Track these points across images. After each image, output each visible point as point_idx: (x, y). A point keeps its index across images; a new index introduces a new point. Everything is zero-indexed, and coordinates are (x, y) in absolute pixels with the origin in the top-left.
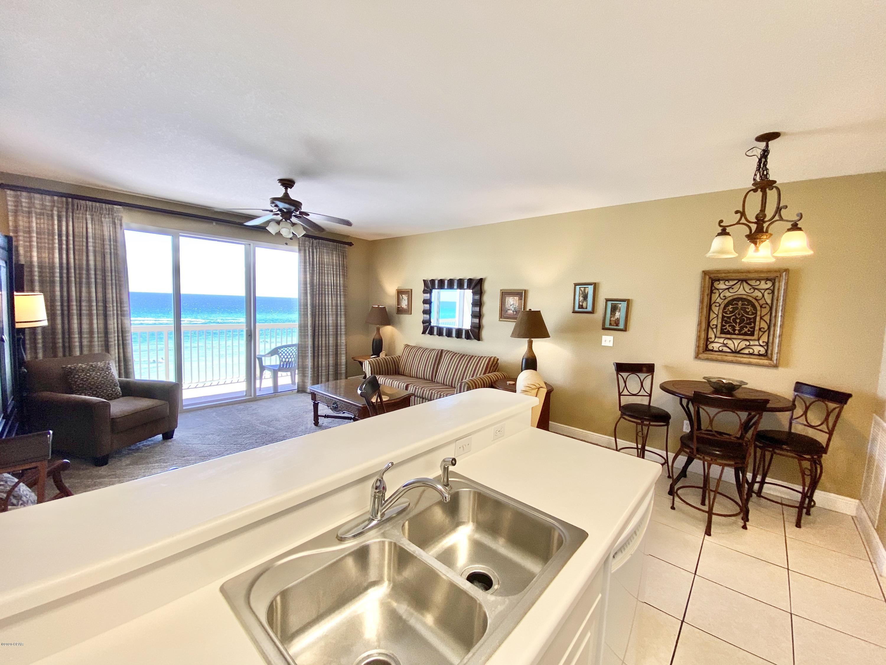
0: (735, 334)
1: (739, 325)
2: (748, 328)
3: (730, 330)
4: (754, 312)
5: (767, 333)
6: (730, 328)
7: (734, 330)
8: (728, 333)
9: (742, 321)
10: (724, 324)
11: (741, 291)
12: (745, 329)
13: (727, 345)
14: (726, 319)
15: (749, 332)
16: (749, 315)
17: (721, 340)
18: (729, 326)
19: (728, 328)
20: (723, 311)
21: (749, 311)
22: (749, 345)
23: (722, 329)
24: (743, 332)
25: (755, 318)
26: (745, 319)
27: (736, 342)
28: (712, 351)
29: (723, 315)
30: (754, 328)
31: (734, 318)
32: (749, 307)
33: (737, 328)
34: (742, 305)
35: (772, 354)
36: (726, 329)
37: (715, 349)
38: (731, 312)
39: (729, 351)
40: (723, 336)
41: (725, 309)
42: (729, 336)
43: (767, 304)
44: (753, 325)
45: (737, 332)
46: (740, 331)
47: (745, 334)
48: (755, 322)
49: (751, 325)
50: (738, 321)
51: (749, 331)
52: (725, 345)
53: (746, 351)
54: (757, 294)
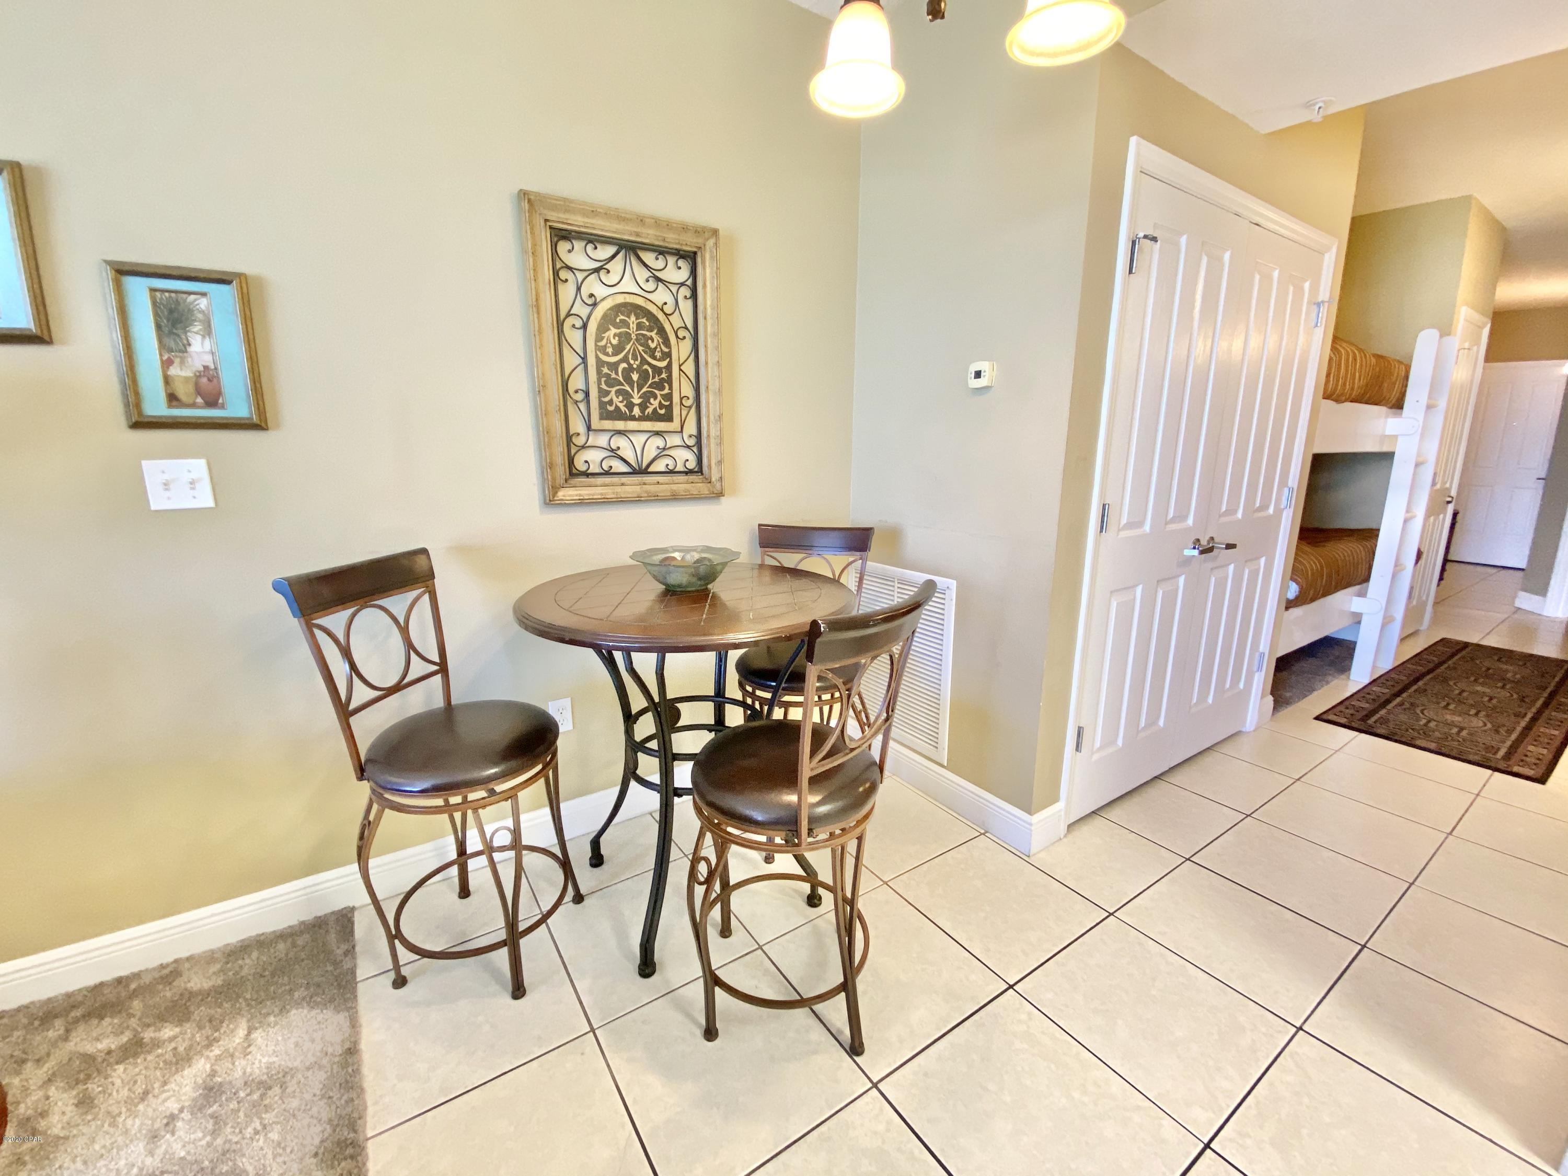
0: (633, 418)
1: (638, 392)
2: (659, 398)
3: (621, 406)
4: (666, 350)
5: (693, 410)
6: (621, 398)
7: (630, 406)
8: (617, 415)
9: (644, 376)
10: (604, 386)
11: (628, 285)
12: (652, 400)
13: (618, 452)
14: (605, 370)
15: (662, 412)
16: (654, 358)
17: (602, 440)
18: (618, 393)
19: (615, 399)
20: (596, 345)
21: (656, 348)
22: (664, 449)
23: (602, 405)
24: (650, 410)
25: (669, 367)
26: (650, 370)
27: (638, 440)
28: (586, 474)
29: (598, 358)
30: (669, 397)
31: (624, 369)
32: (653, 334)
33: (636, 400)
34: (640, 326)
35: (710, 467)
36: (611, 402)
37: (594, 469)
38: (618, 350)
39: (624, 468)
40: (608, 424)
41: (603, 338)
42: (620, 425)
43: (686, 328)
44: (666, 391)
45: (636, 411)
46: (643, 406)
47: (655, 417)
48: (669, 380)
49: (663, 389)
50: (635, 377)
51: (661, 406)
52: (614, 453)
53: (660, 466)
54: (662, 296)
